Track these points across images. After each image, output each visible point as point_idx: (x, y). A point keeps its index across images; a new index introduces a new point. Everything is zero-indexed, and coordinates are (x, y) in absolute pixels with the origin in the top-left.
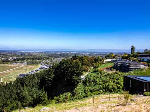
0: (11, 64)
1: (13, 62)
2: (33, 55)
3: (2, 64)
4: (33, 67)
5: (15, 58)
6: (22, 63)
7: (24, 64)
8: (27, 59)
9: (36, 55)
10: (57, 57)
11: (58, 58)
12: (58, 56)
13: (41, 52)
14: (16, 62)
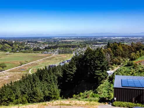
0: (42, 53)
1: (45, 51)
2: (67, 42)
3: (33, 53)
4: (66, 56)
5: (47, 46)
6: (54, 51)
7: (56, 53)
8: (60, 47)
9: (70, 42)
10: (97, 44)
11: (97, 46)
12: (98, 42)
13: (77, 38)
14: (47, 51)
